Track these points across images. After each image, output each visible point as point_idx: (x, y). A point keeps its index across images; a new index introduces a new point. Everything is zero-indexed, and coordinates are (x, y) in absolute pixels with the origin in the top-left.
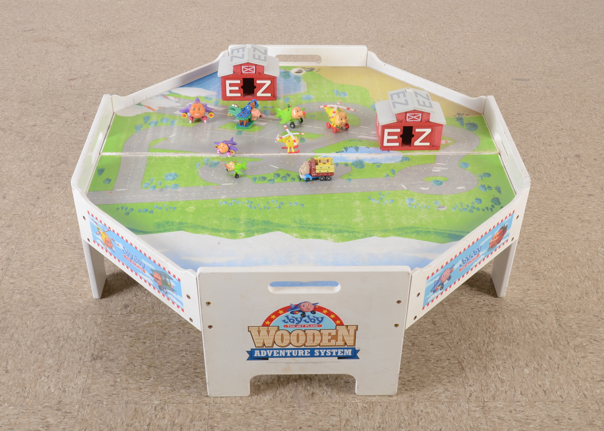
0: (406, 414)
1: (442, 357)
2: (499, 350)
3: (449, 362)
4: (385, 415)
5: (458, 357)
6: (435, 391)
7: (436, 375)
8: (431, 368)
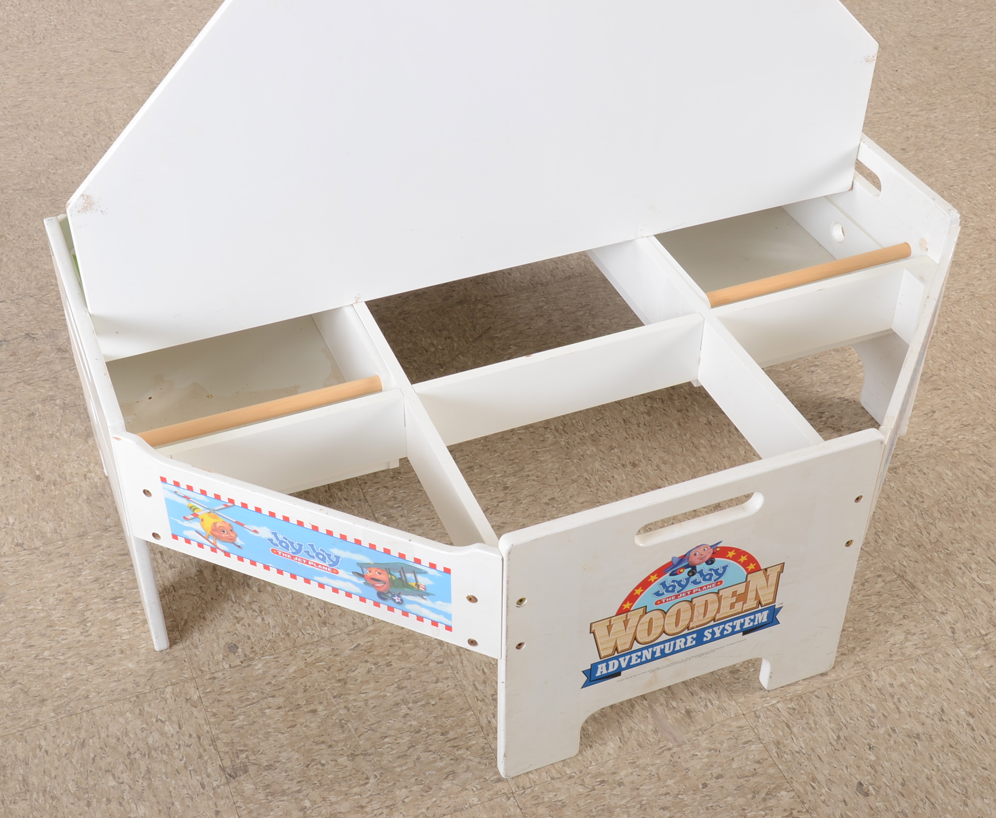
0: (868, 699)
1: (866, 574)
2: (951, 535)
3: (883, 581)
4: (834, 712)
5: (892, 567)
6: (892, 641)
7: (876, 611)
8: (860, 601)
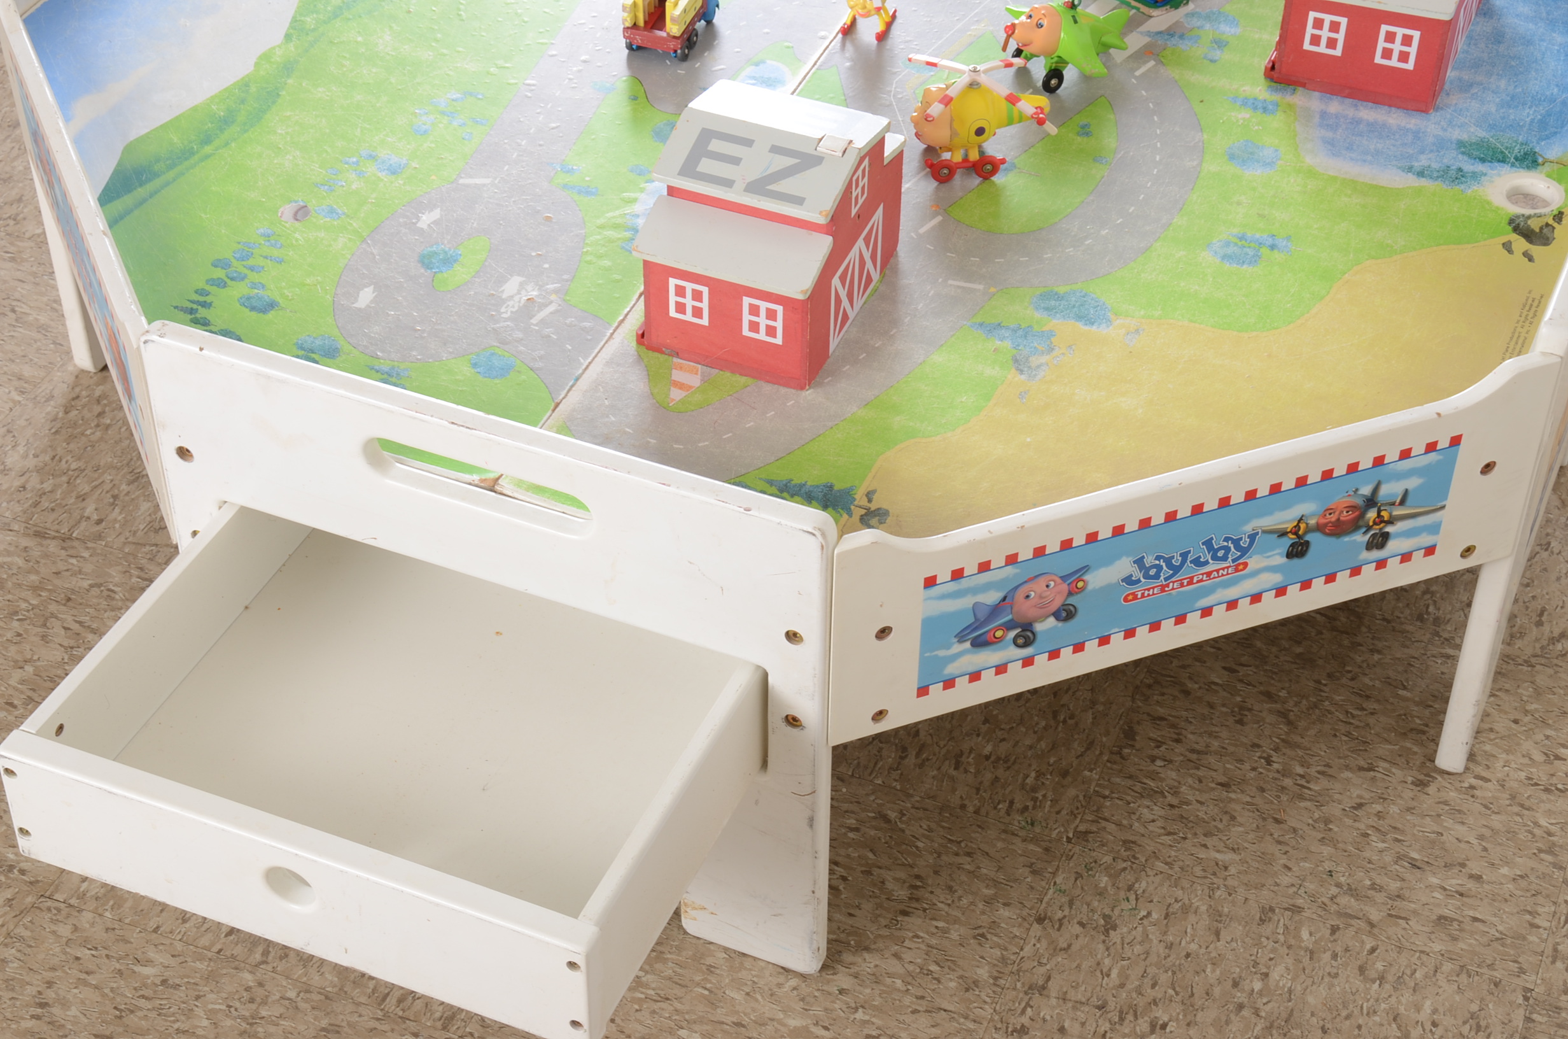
1: (120, 513)
2: (28, 647)
3: (89, 518)
4: (39, 332)
5: (90, 545)
6: (21, 449)
7: (70, 473)
8: (104, 473)
